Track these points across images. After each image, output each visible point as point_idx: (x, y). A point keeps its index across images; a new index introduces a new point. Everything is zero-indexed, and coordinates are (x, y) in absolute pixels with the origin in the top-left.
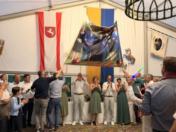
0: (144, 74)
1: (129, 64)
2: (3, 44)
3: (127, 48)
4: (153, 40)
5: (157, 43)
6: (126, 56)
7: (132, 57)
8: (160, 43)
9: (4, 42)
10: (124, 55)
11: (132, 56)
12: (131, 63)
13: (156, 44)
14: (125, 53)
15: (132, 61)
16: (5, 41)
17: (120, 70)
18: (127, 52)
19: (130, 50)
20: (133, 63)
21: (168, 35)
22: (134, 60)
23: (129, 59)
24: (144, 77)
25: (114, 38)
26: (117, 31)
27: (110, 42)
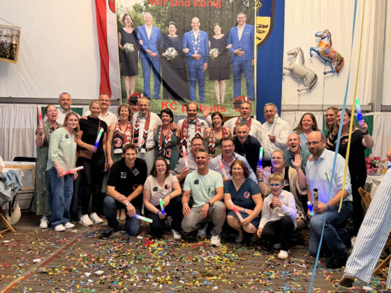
0: (370, 102)
1: (325, 73)
2: (18, 36)
3: (321, 30)
6: (317, 52)
7: (333, 55)
9: (19, 32)
10: (312, 49)
11: (334, 52)
12: (332, 72)
14: (315, 46)
15: (334, 67)
16: (21, 30)
17: (299, 91)
18: (320, 42)
19: (329, 36)
20: (338, 72)
22: (341, 61)
23: (326, 61)
25: (229, 46)
26: (245, 24)
27: (216, 56)
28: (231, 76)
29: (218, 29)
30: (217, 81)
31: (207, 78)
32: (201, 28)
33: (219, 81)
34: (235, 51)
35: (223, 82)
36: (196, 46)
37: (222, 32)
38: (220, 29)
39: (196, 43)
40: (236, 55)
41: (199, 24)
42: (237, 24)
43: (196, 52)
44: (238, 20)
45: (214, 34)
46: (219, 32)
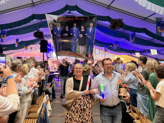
25: (86, 34)
26: (92, 27)
27: (82, 37)
28: (86, 45)
29: (82, 27)
30: (81, 46)
31: (78, 44)
32: (76, 27)
33: (82, 46)
34: (88, 37)
35: (83, 46)
36: (75, 33)
37: (84, 29)
38: (83, 28)
39: (74, 31)
40: (88, 38)
41: (76, 25)
42: (89, 27)
43: (75, 34)
44: (90, 25)
45: (81, 29)
46: (83, 29)
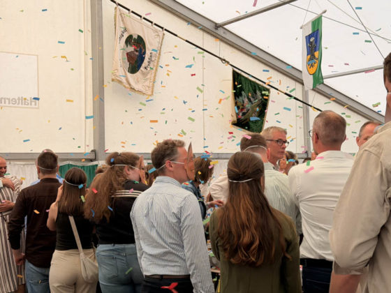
4: (120, 38)
5: (131, 49)
8: (141, 50)
13: (127, 54)
21: (162, 28)
24: (92, 157)
